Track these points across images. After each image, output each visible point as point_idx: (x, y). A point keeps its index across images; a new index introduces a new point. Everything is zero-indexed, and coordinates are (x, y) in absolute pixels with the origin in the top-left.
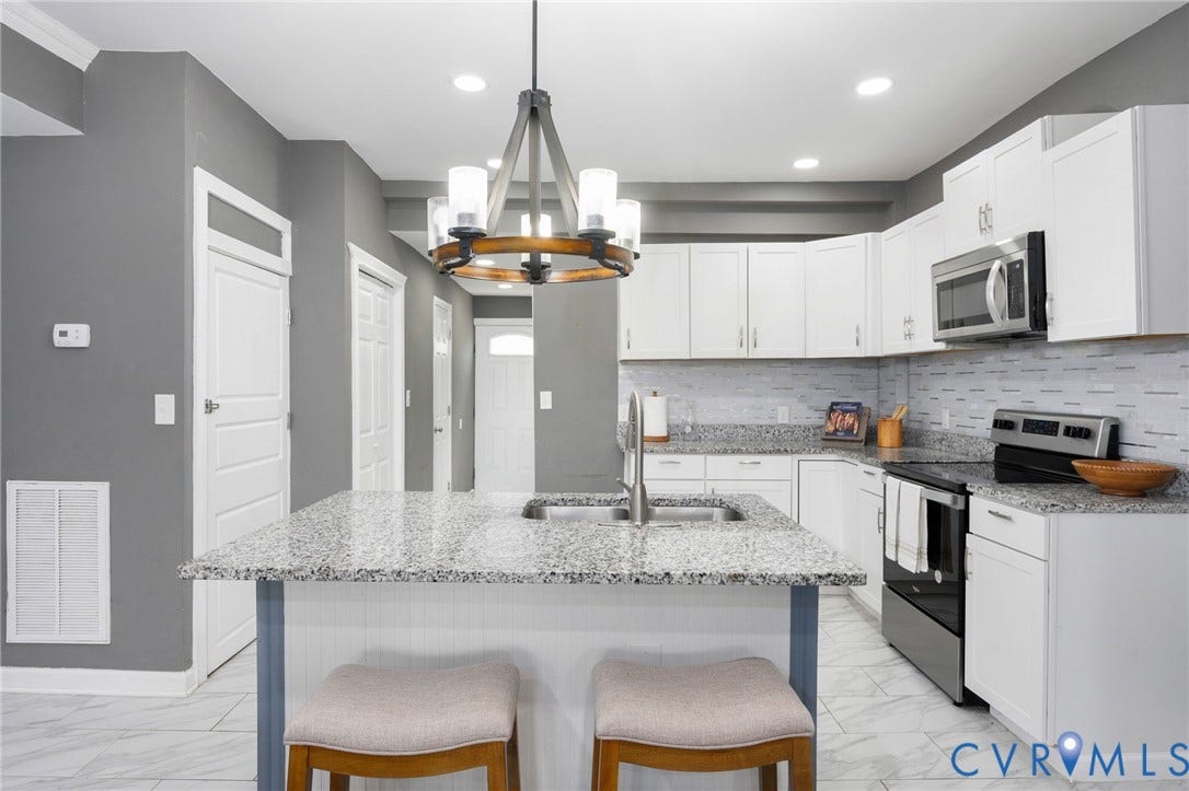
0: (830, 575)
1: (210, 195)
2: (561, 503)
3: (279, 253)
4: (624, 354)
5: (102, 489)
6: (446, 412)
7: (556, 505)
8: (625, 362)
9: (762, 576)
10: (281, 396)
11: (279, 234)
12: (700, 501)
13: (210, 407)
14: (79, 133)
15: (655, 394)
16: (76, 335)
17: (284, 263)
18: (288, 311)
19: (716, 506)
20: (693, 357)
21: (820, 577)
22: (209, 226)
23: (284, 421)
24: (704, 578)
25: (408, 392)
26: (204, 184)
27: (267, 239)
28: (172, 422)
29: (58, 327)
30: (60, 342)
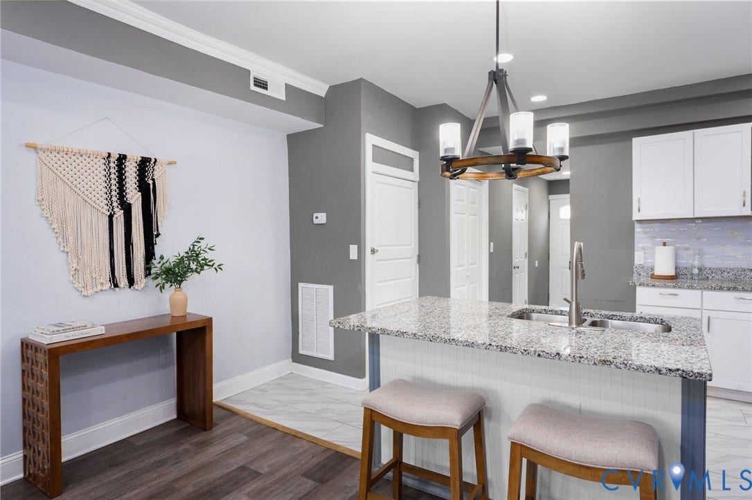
0: (678, 370)
1: (373, 145)
2: (543, 312)
3: (412, 170)
4: (636, 216)
5: (330, 288)
6: (524, 255)
7: (540, 313)
8: (640, 221)
9: (624, 363)
10: (413, 246)
11: (412, 160)
12: (645, 319)
13: (373, 251)
14: (322, 126)
15: (664, 244)
16: (321, 218)
17: (415, 175)
18: (417, 200)
20: (696, 216)
21: (670, 370)
22: (373, 161)
23: (415, 259)
24: (582, 359)
25: (492, 244)
26: (371, 140)
27: (407, 164)
28: (356, 258)
29: (315, 215)
30: (316, 221)
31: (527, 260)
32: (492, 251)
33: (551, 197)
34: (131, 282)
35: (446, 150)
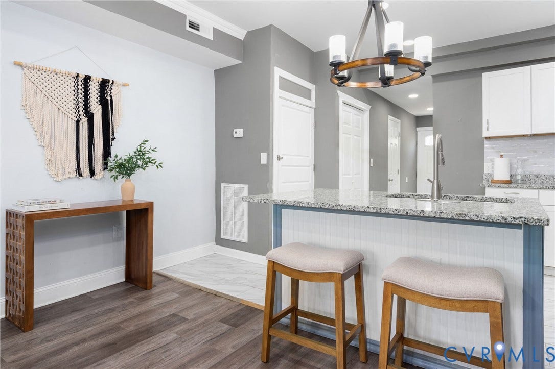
0: (521, 218)
1: (280, 77)
2: (412, 196)
3: (310, 99)
5: (246, 187)
6: (397, 172)
7: (409, 197)
8: (486, 138)
9: (476, 215)
10: (310, 158)
11: (310, 91)
13: (279, 158)
14: (241, 62)
15: (501, 156)
16: (239, 132)
17: (312, 102)
18: (313, 122)
19: (504, 202)
20: (533, 133)
21: (515, 218)
22: (280, 89)
23: (312, 167)
24: (442, 214)
25: (372, 160)
26: (278, 73)
27: (306, 94)
28: (266, 163)
29: (235, 130)
30: (235, 135)
31: (399, 175)
32: (372, 165)
33: (418, 129)
34: (92, 173)
35: (334, 57)
